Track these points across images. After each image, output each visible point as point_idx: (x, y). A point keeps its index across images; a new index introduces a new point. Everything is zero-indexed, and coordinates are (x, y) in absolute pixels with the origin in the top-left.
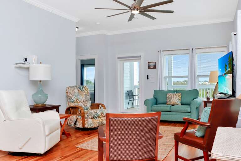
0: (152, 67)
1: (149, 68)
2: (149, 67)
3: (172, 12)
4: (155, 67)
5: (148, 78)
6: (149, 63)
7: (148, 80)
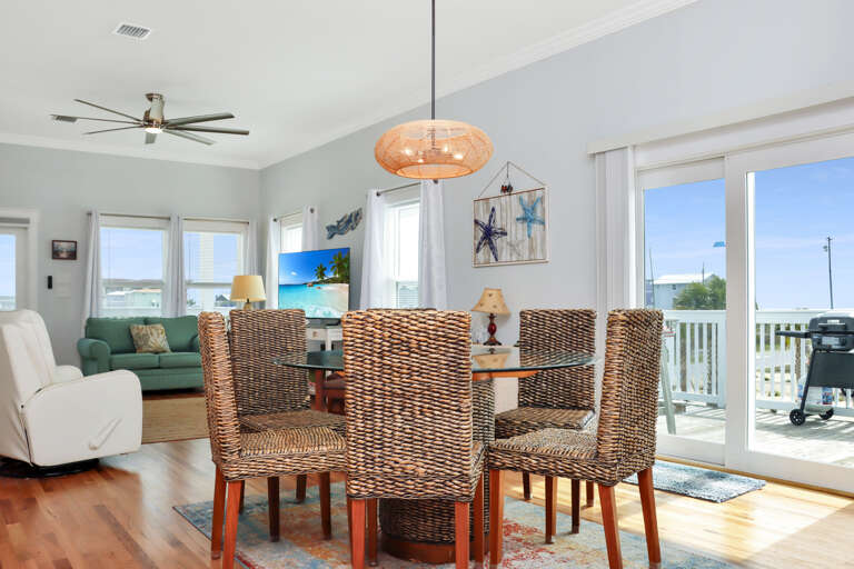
0: (64, 255)
1: (54, 258)
2: (56, 254)
3: (246, 133)
4: (73, 255)
5: (50, 286)
6: (56, 243)
7: (50, 291)
